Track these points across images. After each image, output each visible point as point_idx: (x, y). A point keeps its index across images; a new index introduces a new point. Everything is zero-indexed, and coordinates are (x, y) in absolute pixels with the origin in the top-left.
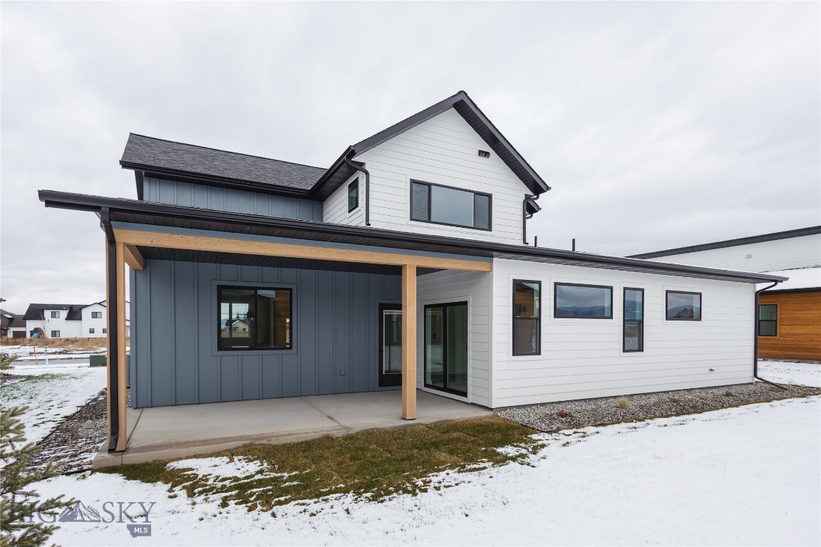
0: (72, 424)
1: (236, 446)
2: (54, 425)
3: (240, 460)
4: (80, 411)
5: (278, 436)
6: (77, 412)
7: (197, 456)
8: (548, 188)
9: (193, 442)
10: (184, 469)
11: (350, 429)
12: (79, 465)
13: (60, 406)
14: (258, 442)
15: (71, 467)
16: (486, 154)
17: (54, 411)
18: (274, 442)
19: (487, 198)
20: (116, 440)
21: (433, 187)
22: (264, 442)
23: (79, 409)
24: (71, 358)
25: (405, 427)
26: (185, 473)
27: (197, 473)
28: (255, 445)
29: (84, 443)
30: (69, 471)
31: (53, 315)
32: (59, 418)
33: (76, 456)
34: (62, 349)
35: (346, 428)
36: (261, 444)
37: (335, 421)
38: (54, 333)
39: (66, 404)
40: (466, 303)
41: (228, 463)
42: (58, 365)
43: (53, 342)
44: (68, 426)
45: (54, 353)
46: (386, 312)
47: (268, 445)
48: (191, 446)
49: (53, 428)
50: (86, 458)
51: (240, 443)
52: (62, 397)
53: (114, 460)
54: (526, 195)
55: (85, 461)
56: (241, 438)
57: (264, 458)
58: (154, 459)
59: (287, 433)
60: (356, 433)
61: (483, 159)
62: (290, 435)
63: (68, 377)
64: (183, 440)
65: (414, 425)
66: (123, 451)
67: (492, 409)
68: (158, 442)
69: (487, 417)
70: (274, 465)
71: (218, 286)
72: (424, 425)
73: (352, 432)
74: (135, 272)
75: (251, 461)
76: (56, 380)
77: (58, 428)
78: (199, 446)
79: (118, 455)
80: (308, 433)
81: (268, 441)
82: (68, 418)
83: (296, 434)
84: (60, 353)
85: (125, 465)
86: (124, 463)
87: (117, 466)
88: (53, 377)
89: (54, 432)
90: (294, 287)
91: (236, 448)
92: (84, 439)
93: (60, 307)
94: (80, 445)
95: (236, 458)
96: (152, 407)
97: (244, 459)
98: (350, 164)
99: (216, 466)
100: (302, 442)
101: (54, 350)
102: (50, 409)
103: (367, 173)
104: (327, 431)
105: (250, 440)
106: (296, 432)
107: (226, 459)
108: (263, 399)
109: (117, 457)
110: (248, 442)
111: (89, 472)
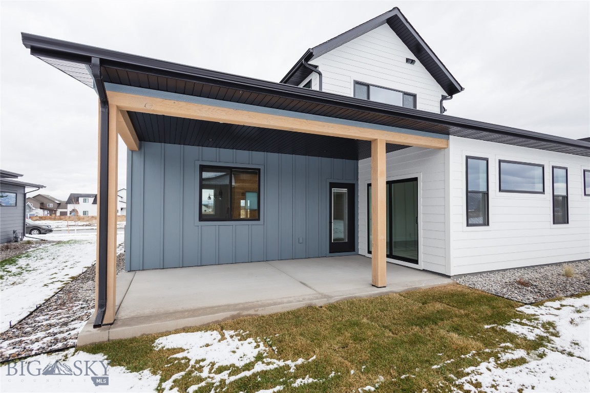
0: (75, 285)
1: (224, 317)
2: (60, 285)
3: (232, 337)
4: (86, 272)
5: (263, 306)
6: (83, 273)
7: (186, 330)
8: (462, 89)
9: (183, 312)
10: (174, 349)
11: (329, 297)
12: (65, 339)
13: (72, 266)
14: (245, 313)
15: (57, 341)
16: (412, 62)
17: (67, 271)
18: (261, 312)
19: (412, 97)
20: (104, 312)
21: (371, 87)
22: (252, 312)
23: (86, 269)
24: (93, 229)
25: (381, 296)
26: (175, 356)
27: (189, 356)
28: (243, 316)
29: (80, 306)
30: (53, 347)
31: (85, 201)
32: (66, 279)
33: (66, 324)
34: (88, 223)
35: (325, 296)
36: (249, 315)
37: (310, 287)
38: (85, 213)
39: (78, 264)
40: (416, 179)
41: (219, 341)
42: (83, 234)
43: (83, 219)
44: (71, 287)
45: (83, 226)
46: (334, 190)
47: (255, 315)
48: (181, 318)
49: (59, 288)
50: (74, 329)
51: (228, 314)
52: (77, 258)
53: (101, 335)
54: (442, 96)
55: (73, 333)
56: (227, 307)
57: (257, 335)
58: (142, 333)
59: (272, 302)
60: (337, 302)
61: (409, 65)
62: (275, 304)
63: (86, 242)
64: (172, 309)
65: (387, 293)
66: (111, 324)
67: (449, 277)
68: (147, 312)
69: (449, 284)
70: (271, 346)
71: (200, 166)
72: (396, 293)
73: (332, 301)
74: (131, 152)
75: (243, 338)
76: (76, 245)
77: (62, 289)
78: (188, 317)
79: (105, 330)
80: (291, 302)
81: (255, 311)
82: (74, 279)
83: (280, 303)
84: (87, 225)
85: (112, 340)
86: (111, 338)
87: (103, 342)
88: (75, 242)
89: (57, 293)
90: (262, 168)
91: (225, 320)
92: (81, 302)
93: (89, 196)
94: (75, 309)
95: (227, 333)
96: (143, 270)
97: (237, 335)
98: (307, 66)
99: (207, 345)
100: (288, 312)
101: (82, 223)
102: (63, 269)
103: (320, 74)
104: (309, 299)
105: (236, 310)
106: (279, 301)
107: (216, 334)
108: (236, 263)
109: (103, 332)
110: (235, 313)
111: (72, 350)
